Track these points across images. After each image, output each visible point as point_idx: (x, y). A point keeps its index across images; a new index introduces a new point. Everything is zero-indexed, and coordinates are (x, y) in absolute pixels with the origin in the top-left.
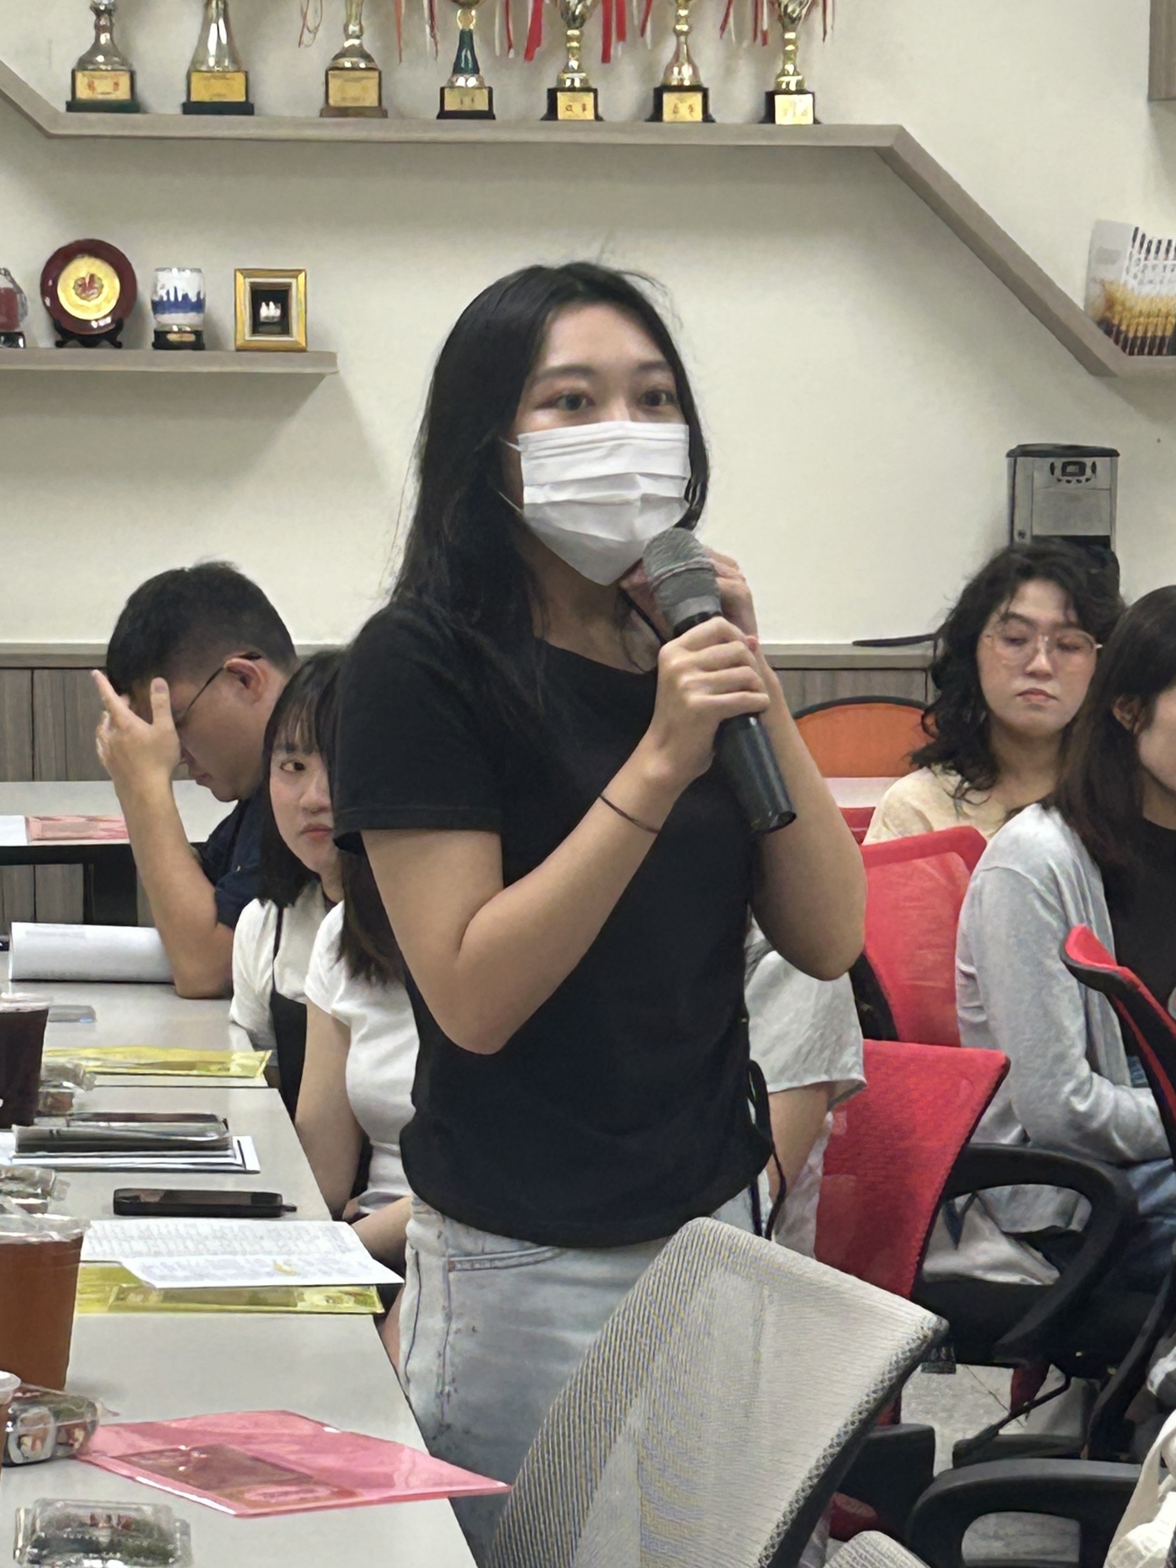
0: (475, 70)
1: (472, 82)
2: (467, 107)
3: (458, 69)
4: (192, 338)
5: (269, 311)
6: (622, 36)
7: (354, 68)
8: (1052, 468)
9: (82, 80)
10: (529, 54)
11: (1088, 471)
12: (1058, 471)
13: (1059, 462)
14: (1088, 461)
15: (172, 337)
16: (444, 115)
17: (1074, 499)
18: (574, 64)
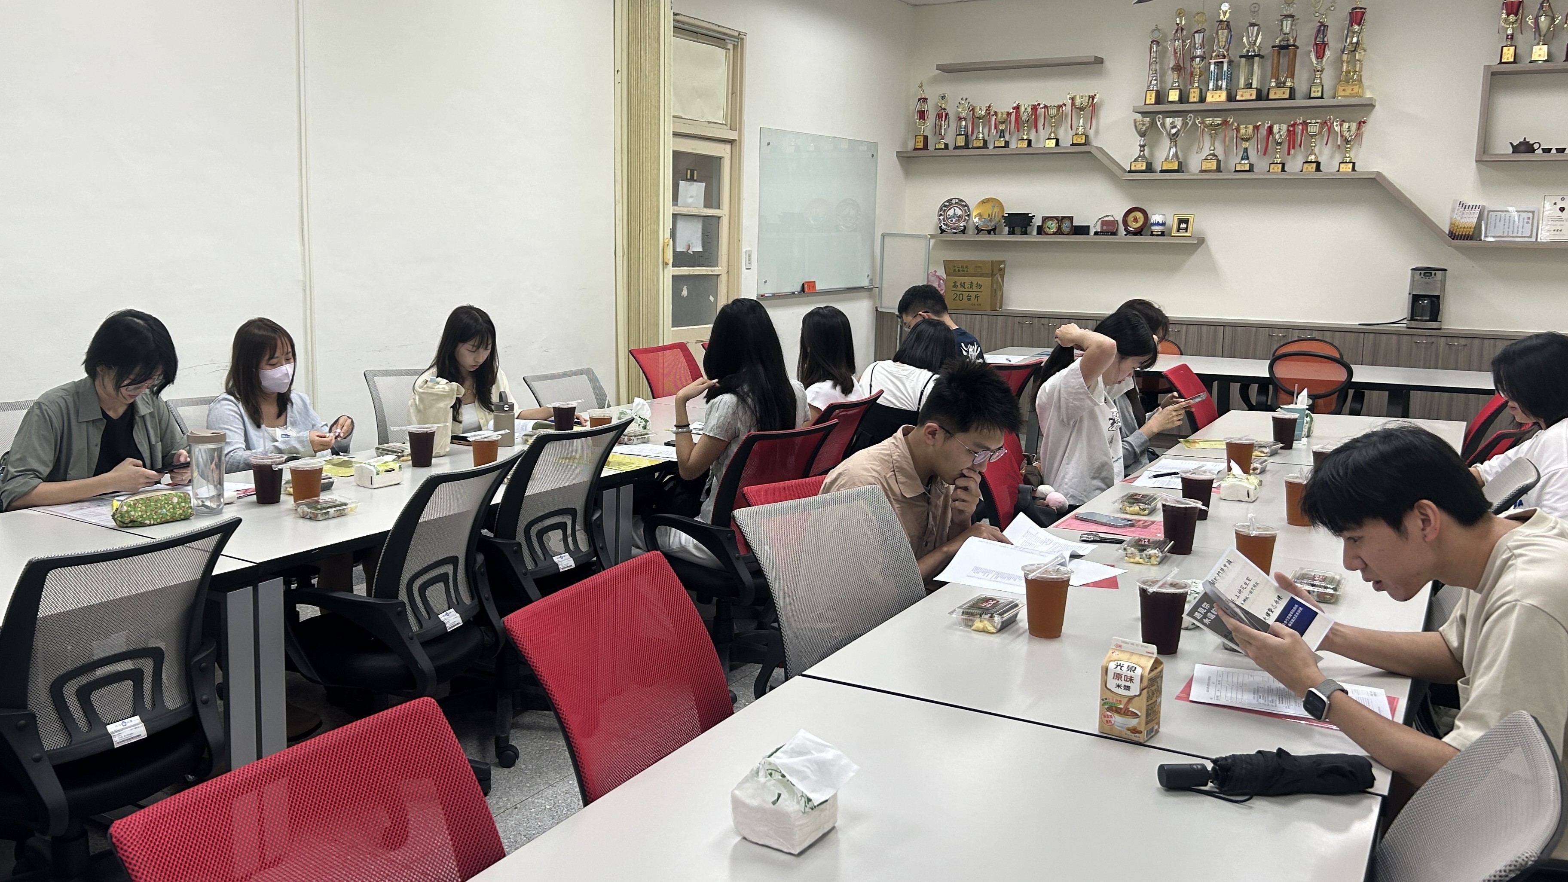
0: (1248, 159)
1: (1246, 162)
2: (1243, 169)
3: (1242, 159)
4: (1160, 233)
5: (1183, 226)
6: (1294, 148)
7: (1211, 159)
8: (1420, 274)
9: (1133, 164)
10: (1265, 154)
11: (1433, 275)
12: (1422, 275)
13: (1423, 272)
14: (1433, 272)
15: (1154, 233)
16: (1236, 171)
17: (1427, 283)
18: (1278, 156)
